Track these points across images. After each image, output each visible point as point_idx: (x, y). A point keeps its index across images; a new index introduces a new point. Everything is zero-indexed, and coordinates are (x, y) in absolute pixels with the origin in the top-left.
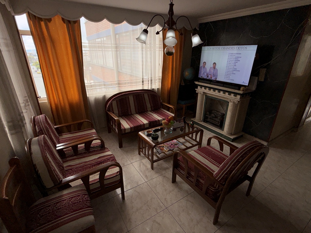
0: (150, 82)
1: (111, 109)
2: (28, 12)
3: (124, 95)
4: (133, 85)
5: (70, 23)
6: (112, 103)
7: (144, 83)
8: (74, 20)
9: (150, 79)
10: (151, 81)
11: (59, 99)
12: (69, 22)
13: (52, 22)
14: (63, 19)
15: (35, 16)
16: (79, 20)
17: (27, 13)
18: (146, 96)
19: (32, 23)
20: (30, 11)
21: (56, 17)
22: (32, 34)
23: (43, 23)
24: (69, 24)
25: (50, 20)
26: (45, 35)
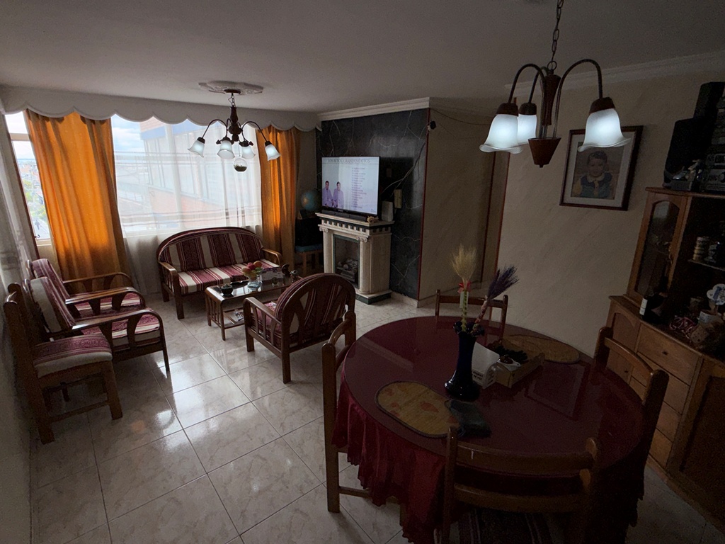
0: (240, 214)
1: (166, 257)
2: (27, 110)
3: (192, 235)
4: (209, 218)
5: (94, 123)
6: (168, 248)
7: (230, 216)
8: (101, 119)
9: (240, 209)
10: (243, 212)
11: (73, 240)
12: (93, 121)
13: (64, 121)
14: (83, 119)
15: (37, 114)
16: (110, 119)
17: (25, 111)
18: (233, 238)
19: (31, 124)
20: (30, 108)
21: (72, 115)
22: (31, 139)
23: (49, 124)
24: (93, 125)
25: (61, 120)
26: (52, 141)
